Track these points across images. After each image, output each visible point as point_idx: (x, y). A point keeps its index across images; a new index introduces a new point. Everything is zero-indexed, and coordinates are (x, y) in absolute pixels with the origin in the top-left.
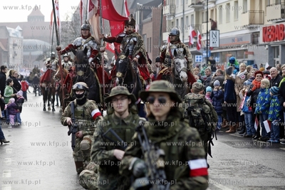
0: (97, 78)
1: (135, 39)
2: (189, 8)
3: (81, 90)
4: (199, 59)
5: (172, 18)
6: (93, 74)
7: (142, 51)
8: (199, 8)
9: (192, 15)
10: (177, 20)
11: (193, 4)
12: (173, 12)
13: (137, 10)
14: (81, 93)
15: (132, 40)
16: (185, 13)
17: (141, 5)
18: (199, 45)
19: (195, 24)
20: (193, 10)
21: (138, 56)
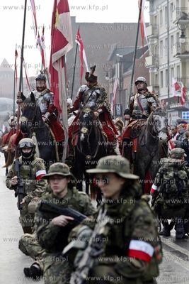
0: (52, 134)
1: (98, 91)
2: (175, 59)
3: (29, 148)
4: (186, 115)
5: (155, 71)
6: (48, 130)
7: (105, 105)
8: (185, 58)
9: (178, 66)
10: (162, 72)
11: (178, 54)
12: (156, 63)
13: (117, 62)
14: (29, 151)
15: (94, 93)
16: (170, 64)
17: (121, 56)
18: (183, 100)
19: (181, 76)
20: (179, 61)
21: (100, 110)
